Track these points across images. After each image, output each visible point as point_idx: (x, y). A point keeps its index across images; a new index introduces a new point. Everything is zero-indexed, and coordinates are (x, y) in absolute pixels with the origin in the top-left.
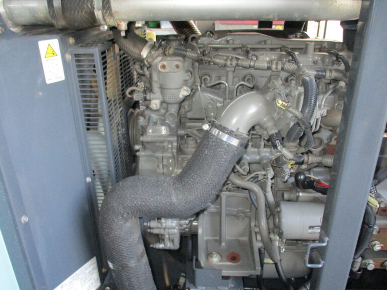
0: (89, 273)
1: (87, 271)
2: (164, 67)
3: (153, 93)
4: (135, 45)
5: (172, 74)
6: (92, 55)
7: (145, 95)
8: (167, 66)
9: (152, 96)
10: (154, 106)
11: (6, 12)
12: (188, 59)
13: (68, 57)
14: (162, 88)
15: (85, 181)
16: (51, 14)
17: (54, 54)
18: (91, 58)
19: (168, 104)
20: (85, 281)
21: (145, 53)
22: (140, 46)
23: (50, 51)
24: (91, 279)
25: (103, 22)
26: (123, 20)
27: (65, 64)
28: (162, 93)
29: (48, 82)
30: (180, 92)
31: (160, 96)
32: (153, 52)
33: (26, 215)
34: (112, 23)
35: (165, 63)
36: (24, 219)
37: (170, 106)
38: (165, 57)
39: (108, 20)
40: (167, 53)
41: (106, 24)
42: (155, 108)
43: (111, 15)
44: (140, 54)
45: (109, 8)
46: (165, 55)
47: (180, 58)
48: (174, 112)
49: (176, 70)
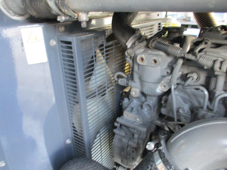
2: (142, 60)
3: (134, 82)
5: (150, 67)
6: (70, 43)
7: (127, 82)
8: (145, 60)
9: (133, 84)
10: (134, 93)
13: (53, 43)
14: (141, 80)
16: (25, 5)
17: (36, 40)
18: (69, 45)
21: (129, 44)
27: (49, 48)
29: (30, 62)
30: (158, 86)
31: (140, 86)
32: (137, 44)
35: (143, 56)
37: (148, 97)
38: (148, 49)
40: (150, 45)
42: (134, 96)
46: (149, 48)
48: (152, 103)
49: (154, 65)
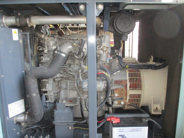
0: (21, 104)
1: (20, 103)
2: (48, 39)
4: (40, 34)
7: (43, 49)
9: (45, 49)
11: (5, 22)
12: (56, 38)
13: (20, 34)
14: (48, 46)
15: (22, 72)
16: (16, 22)
18: (26, 35)
19: (50, 51)
20: (19, 107)
21: (43, 36)
22: (41, 34)
23: (15, 32)
24: (21, 107)
25: (29, 24)
26: (35, 24)
27: (19, 36)
28: (48, 48)
29: (14, 40)
30: (53, 47)
31: (47, 49)
32: (45, 36)
33: (3, 75)
34: (31, 25)
35: (48, 38)
36: (2, 76)
37: (50, 52)
39: (30, 24)
40: (49, 36)
41: (30, 25)
42: (46, 52)
43: (31, 22)
44: (41, 37)
45: (31, 21)
47: (53, 38)
48: (52, 54)
49: (51, 40)
